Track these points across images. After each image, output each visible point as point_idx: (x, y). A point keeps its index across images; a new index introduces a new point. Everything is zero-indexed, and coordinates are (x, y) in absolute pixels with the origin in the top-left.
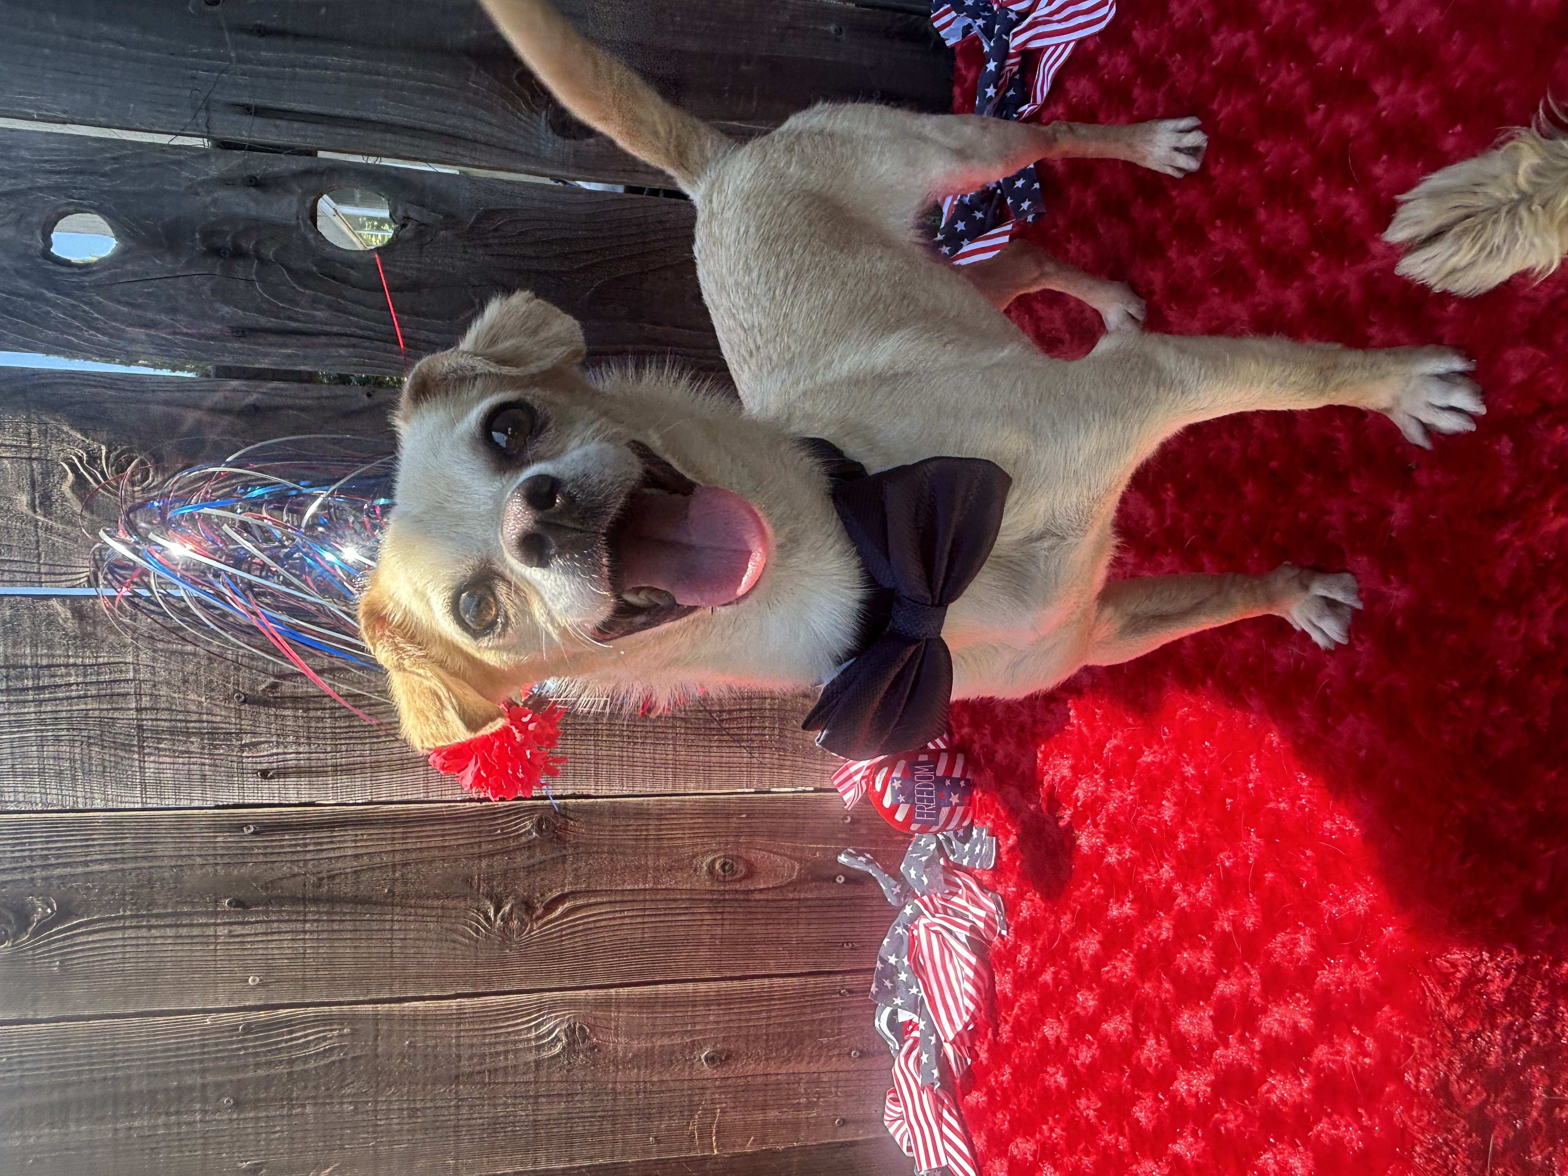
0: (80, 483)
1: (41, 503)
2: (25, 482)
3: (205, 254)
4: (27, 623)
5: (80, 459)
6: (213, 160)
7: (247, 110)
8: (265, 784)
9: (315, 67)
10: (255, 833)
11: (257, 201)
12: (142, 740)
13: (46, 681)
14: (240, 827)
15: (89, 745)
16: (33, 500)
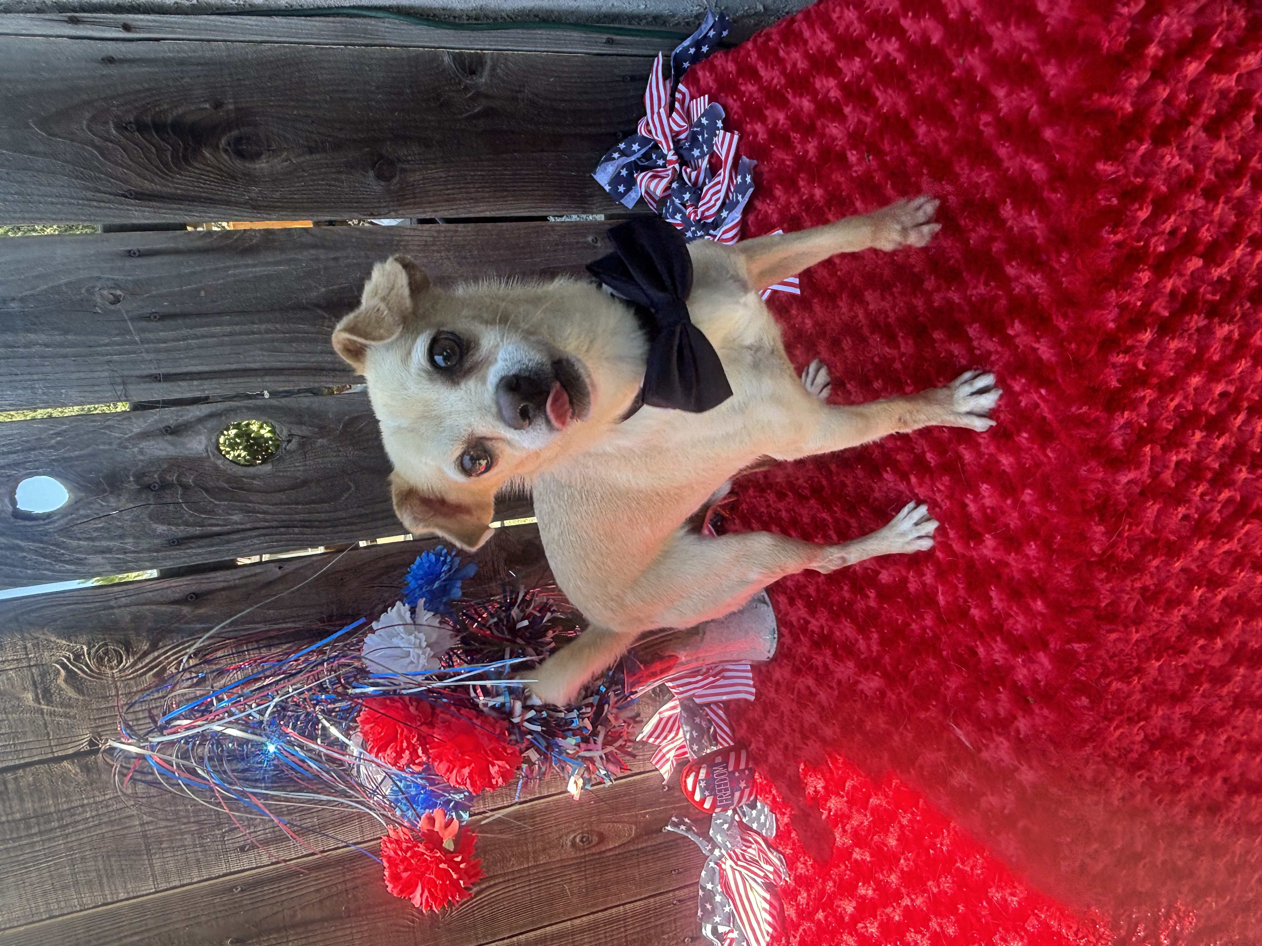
0: (71, 676)
1: (44, 697)
2: (28, 683)
3: (139, 491)
4: (46, 783)
5: (68, 659)
6: (134, 420)
7: (156, 378)
8: (244, 856)
9: (203, 336)
10: (242, 891)
11: (173, 444)
12: (147, 845)
13: (69, 820)
14: (231, 890)
15: (108, 857)
16: (37, 695)
